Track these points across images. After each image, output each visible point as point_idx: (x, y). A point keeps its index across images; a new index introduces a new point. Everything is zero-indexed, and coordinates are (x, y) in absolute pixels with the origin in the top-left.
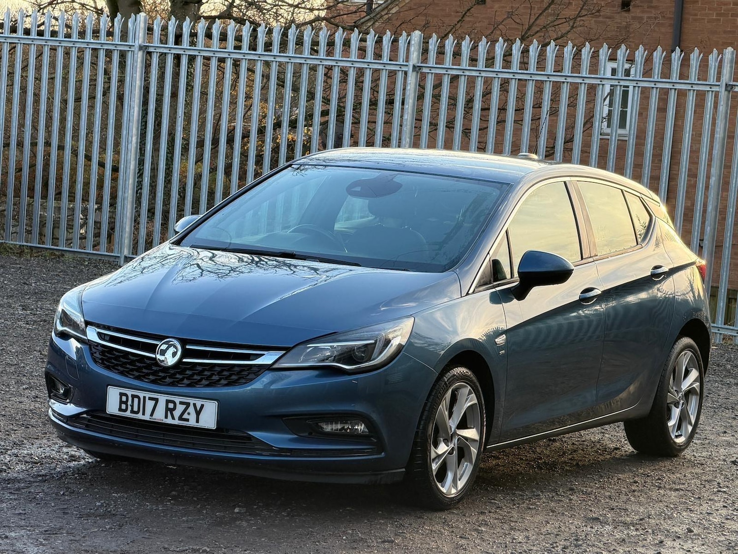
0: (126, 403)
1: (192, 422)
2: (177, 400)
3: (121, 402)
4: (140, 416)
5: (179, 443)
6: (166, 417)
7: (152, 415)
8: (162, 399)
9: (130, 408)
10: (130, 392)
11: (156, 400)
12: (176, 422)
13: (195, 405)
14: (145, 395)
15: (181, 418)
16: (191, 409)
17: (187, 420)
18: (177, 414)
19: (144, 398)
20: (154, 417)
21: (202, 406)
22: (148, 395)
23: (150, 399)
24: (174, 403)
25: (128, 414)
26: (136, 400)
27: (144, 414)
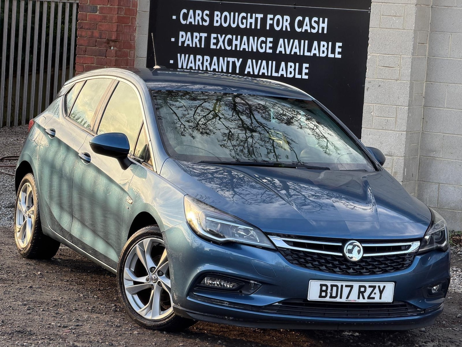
0: (326, 291)
1: (377, 300)
2: (367, 284)
3: (321, 291)
4: (338, 300)
6: (359, 298)
7: (347, 298)
8: (356, 285)
9: (329, 295)
10: (329, 283)
11: (352, 287)
12: (366, 301)
13: (379, 287)
14: (342, 284)
15: (369, 298)
16: (377, 290)
17: (373, 298)
18: (366, 295)
19: (342, 286)
20: (349, 299)
21: (384, 287)
22: (344, 284)
23: (347, 286)
24: (365, 287)
25: (328, 299)
26: (335, 288)
27: (341, 298)
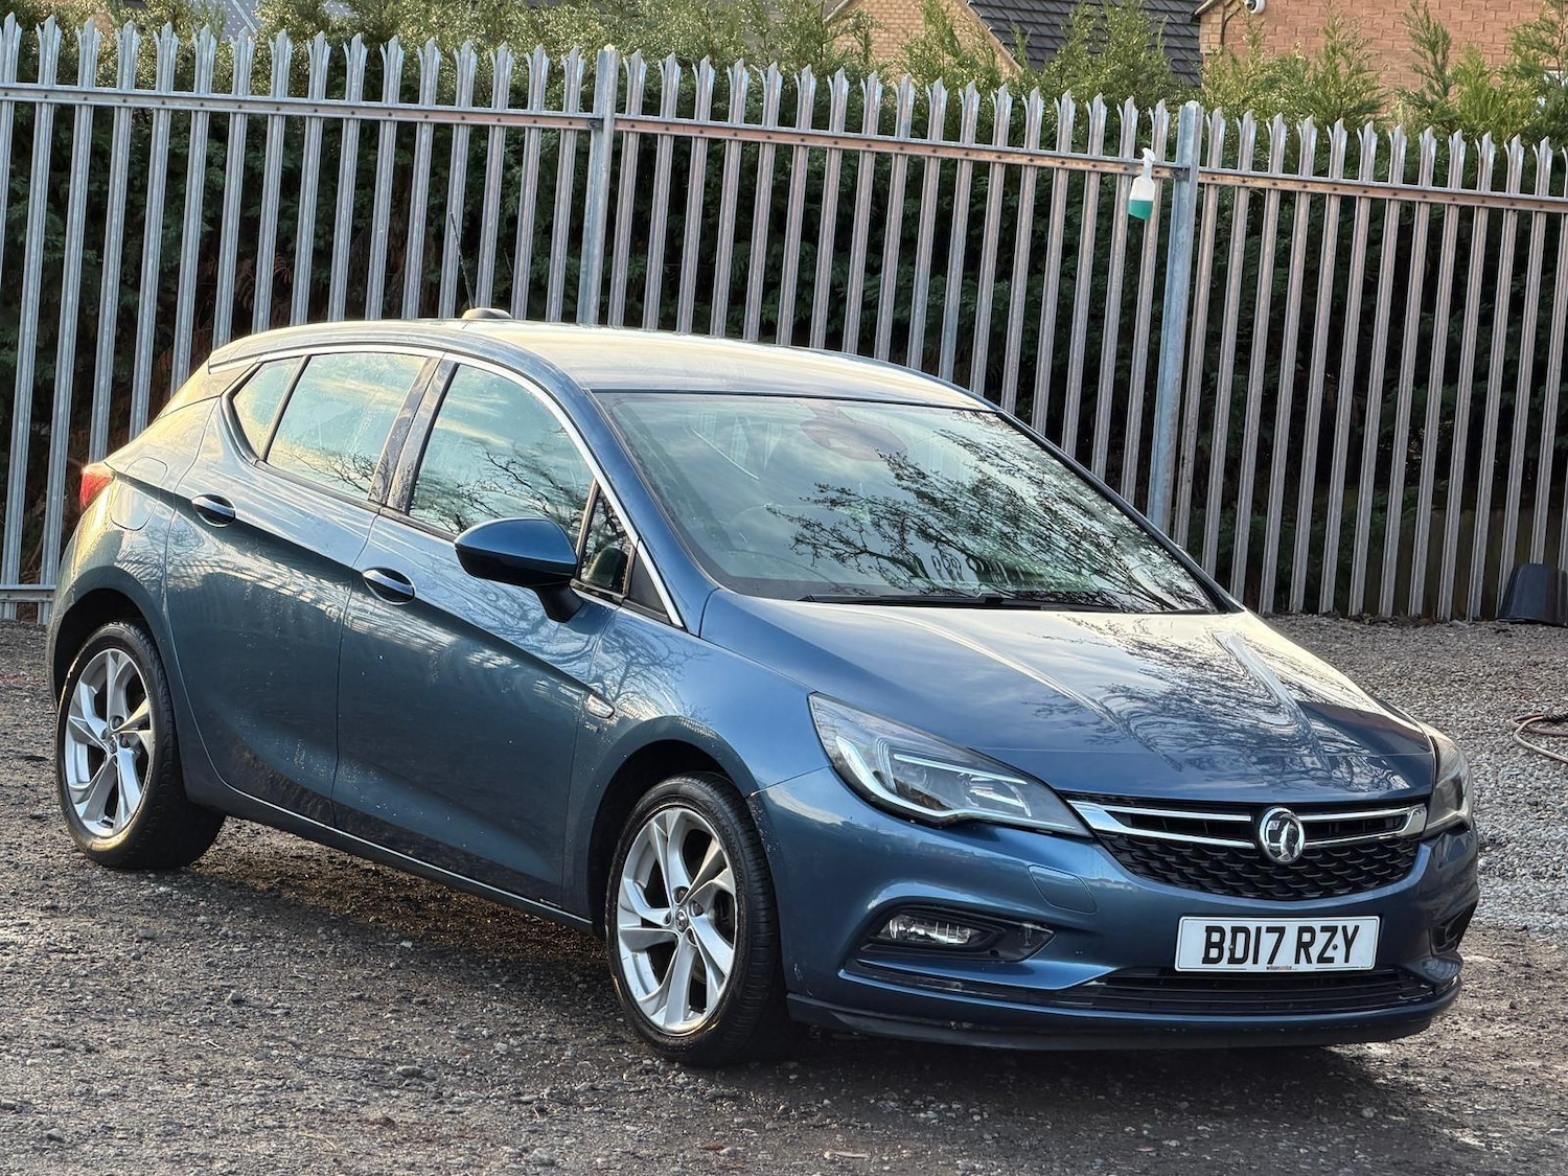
0: (1219, 946)
1: (1339, 965)
2: (1317, 923)
3: (1209, 945)
4: (1248, 967)
5: (1291, 1006)
6: (1297, 961)
7: (1271, 961)
8: (1292, 926)
9: (1227, 954)
10: (1227, 924)
11: (1281, 931)
12: (1315, 967)
13: (1345, 929)
14: (1259, 924)
15: (1322, 959)
16: (1339, 939)
17: (1331, 960)
18: (1315, 951)
19: (1259, 930)
20: (1275, 964)
21: (1357, 928)
22: (1265, 923)
23: (1270, 930)
24: (1312, 931)
25: (1224, 966)
26: (1241, 937)
27: (1255, 961)
